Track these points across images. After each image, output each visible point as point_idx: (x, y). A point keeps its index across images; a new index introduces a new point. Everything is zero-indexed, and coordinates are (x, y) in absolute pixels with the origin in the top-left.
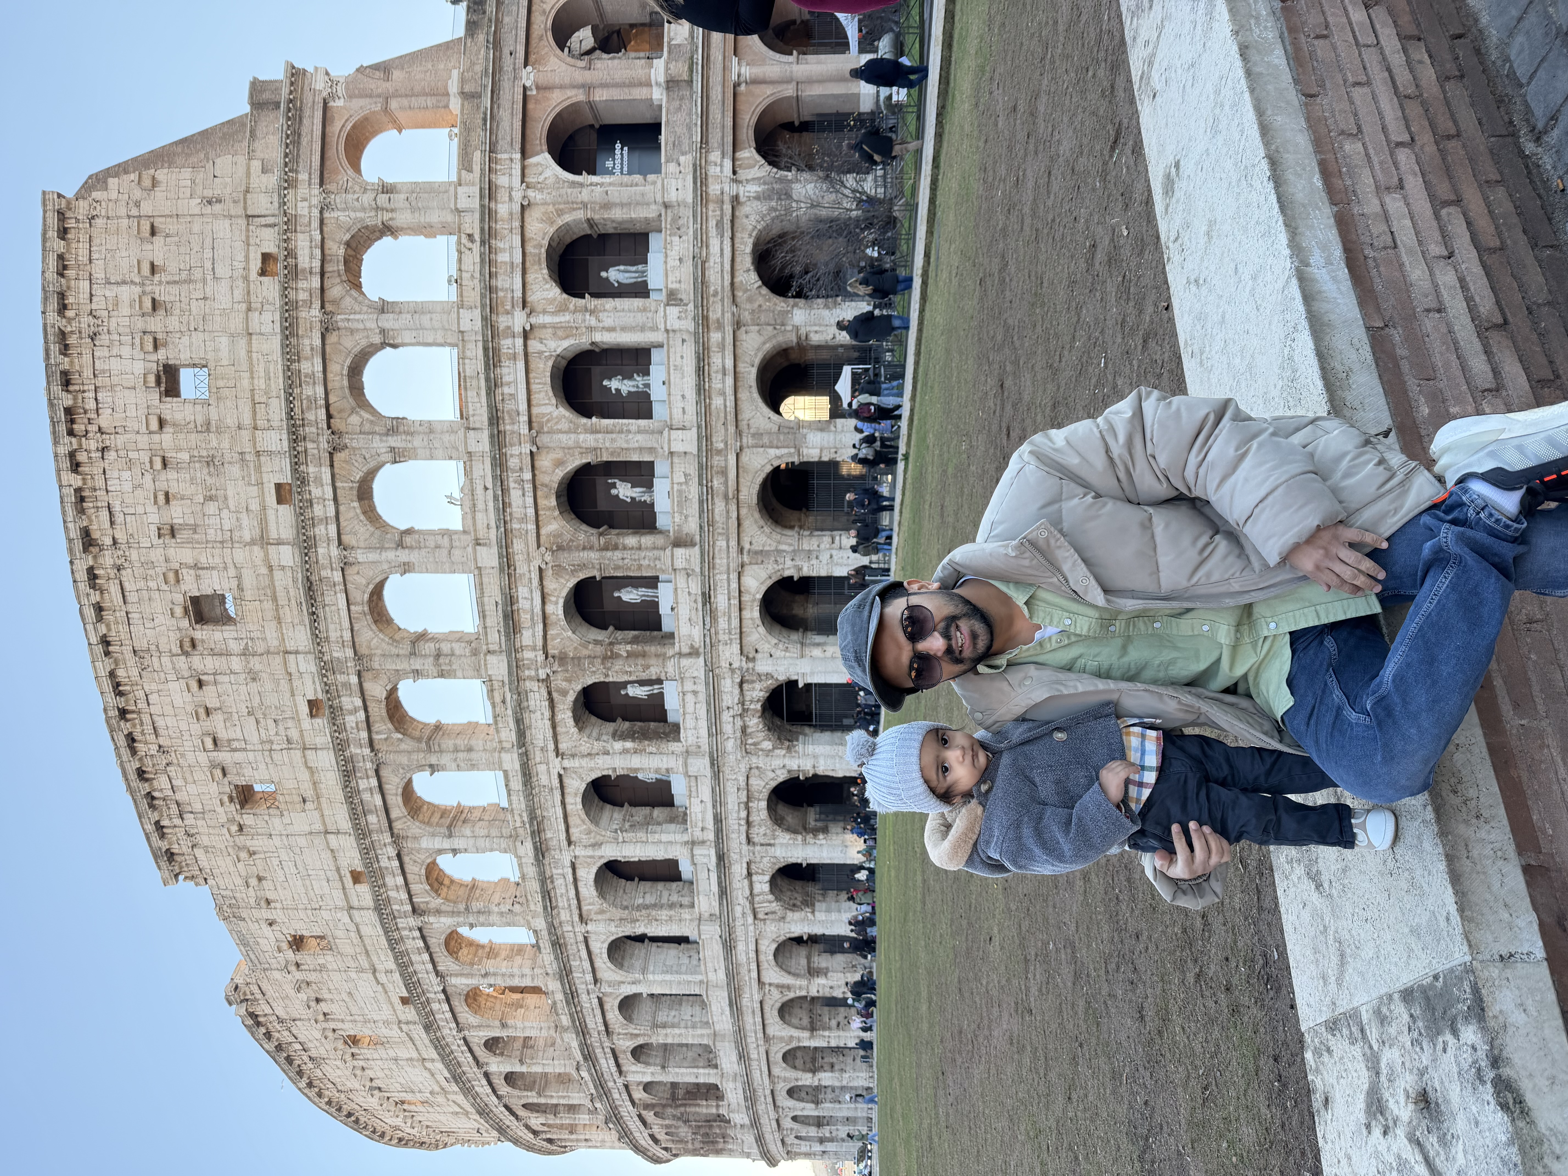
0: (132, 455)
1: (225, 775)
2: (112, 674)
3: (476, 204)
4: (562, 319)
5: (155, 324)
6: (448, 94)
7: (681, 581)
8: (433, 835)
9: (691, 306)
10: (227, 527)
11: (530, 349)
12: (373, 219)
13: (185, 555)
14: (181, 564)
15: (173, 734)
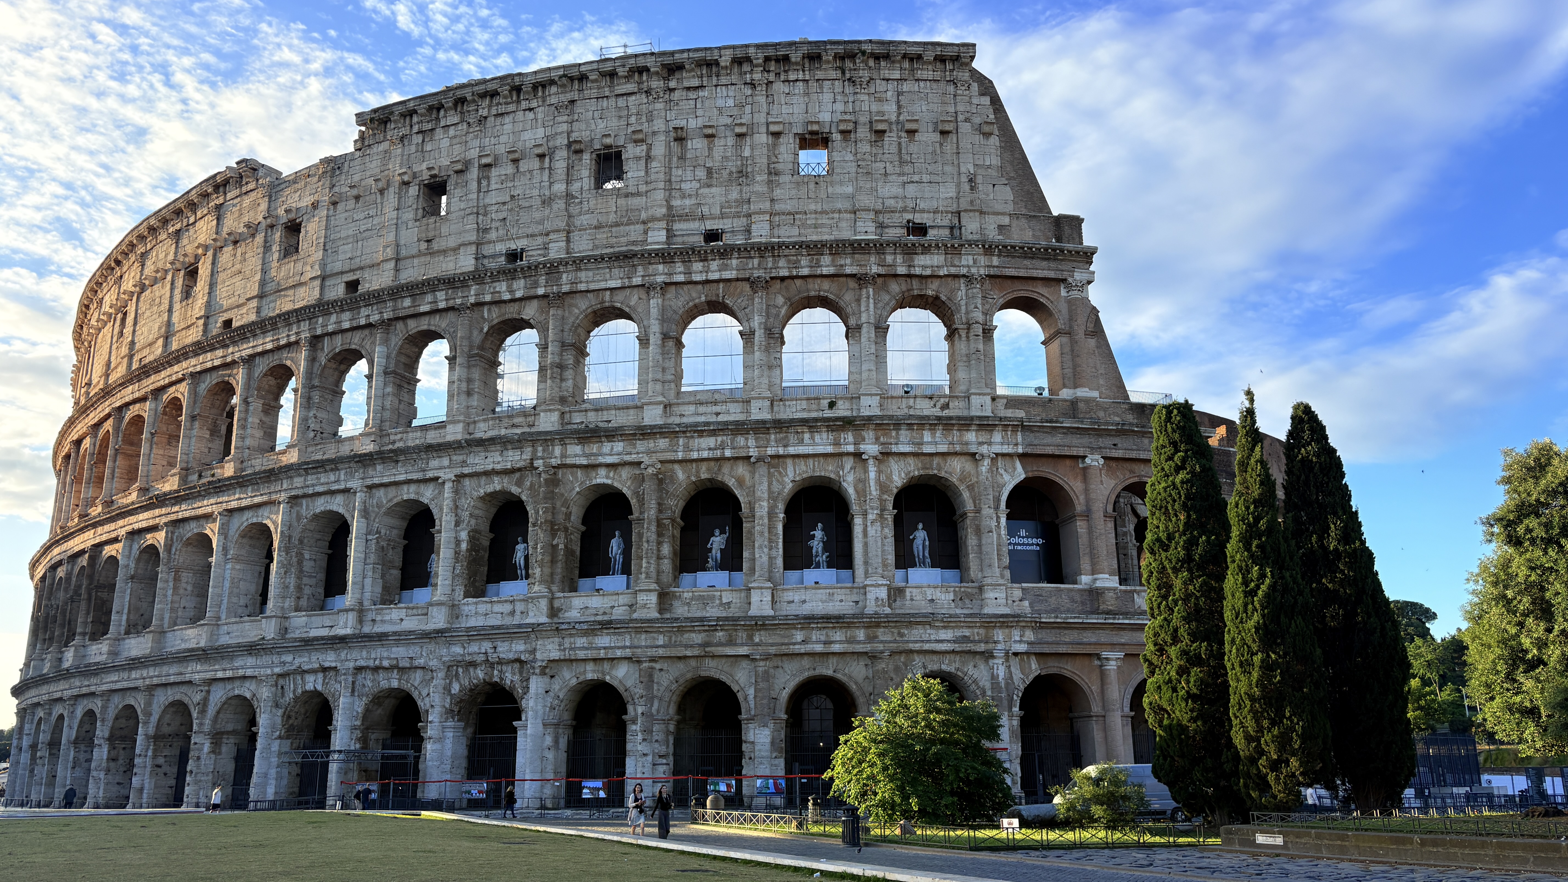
0: (748, 108)
1: (457, 172)
2: (552, 82)
3: (975, 412)
4: (873, 488)
5: (863, 132)
6: (1075, 387)
7: (623, 599)
8: (388, 357)
9: (888, 610)
10: (683, 186)
11: (845, 459)
12: (959, 319)
13: (659, 149)
14: (651, 145)
15: (496, 130)
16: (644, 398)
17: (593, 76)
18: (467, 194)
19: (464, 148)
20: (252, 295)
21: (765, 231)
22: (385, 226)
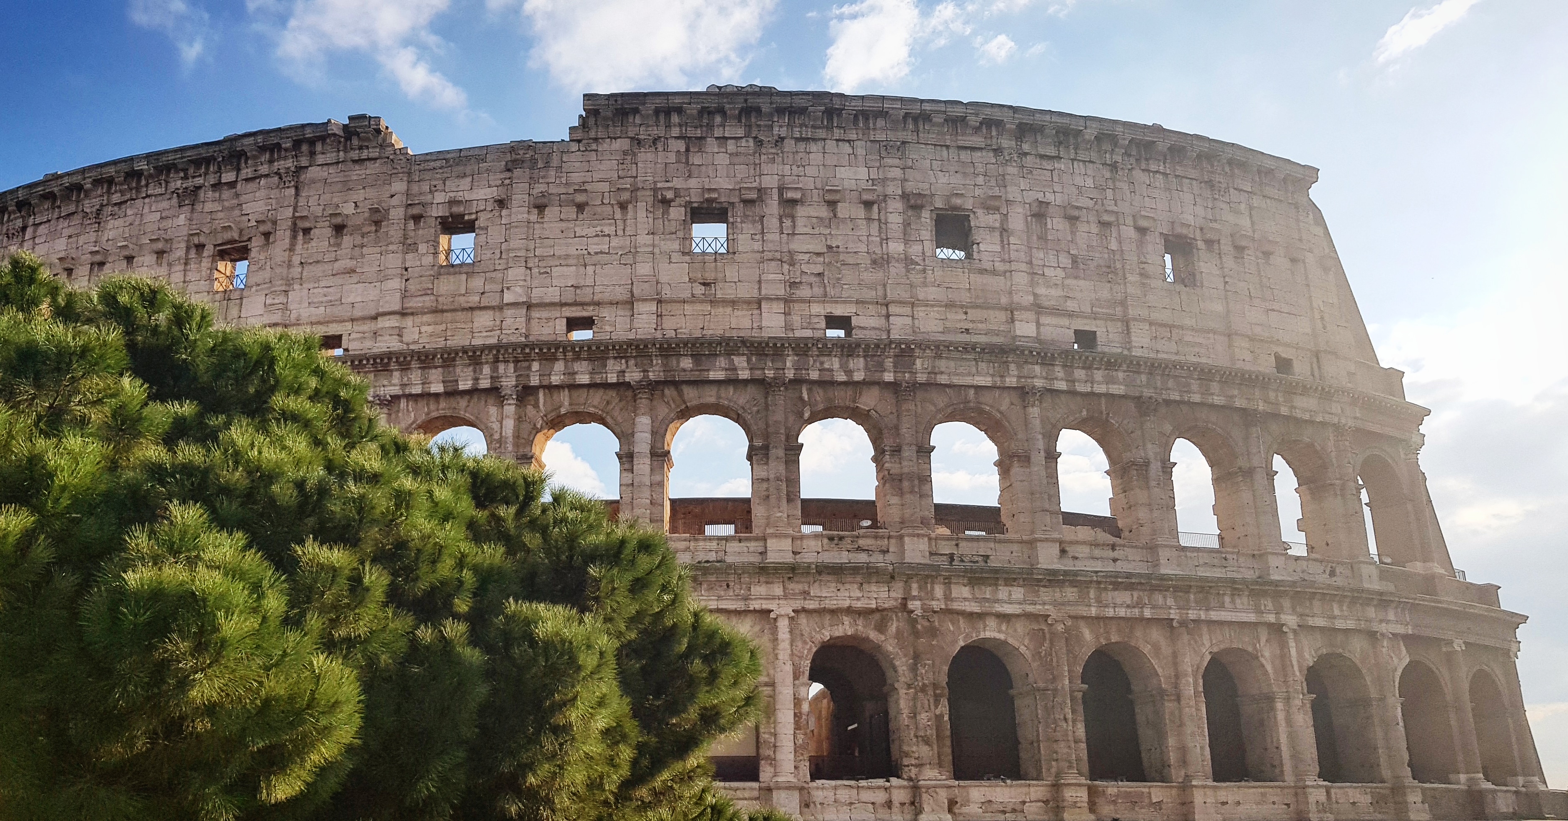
0: (1110, 193)
1: (745, 201)
2: (883, 114)
5: (1226, 246)
6: (1425, 561)
7: (1036, 793)
10: (1047, 271)
11: (1259, 628)
12: (1334, 473)
13: (1017, 223)
14: (1006, 215)
15: (798, 157)
16: (1033, 532)
17: (938, 119)
18: (763, 233)
19: (752, 172)
20: (387, 309)
21: (1146, 341)
22: (633, 252)
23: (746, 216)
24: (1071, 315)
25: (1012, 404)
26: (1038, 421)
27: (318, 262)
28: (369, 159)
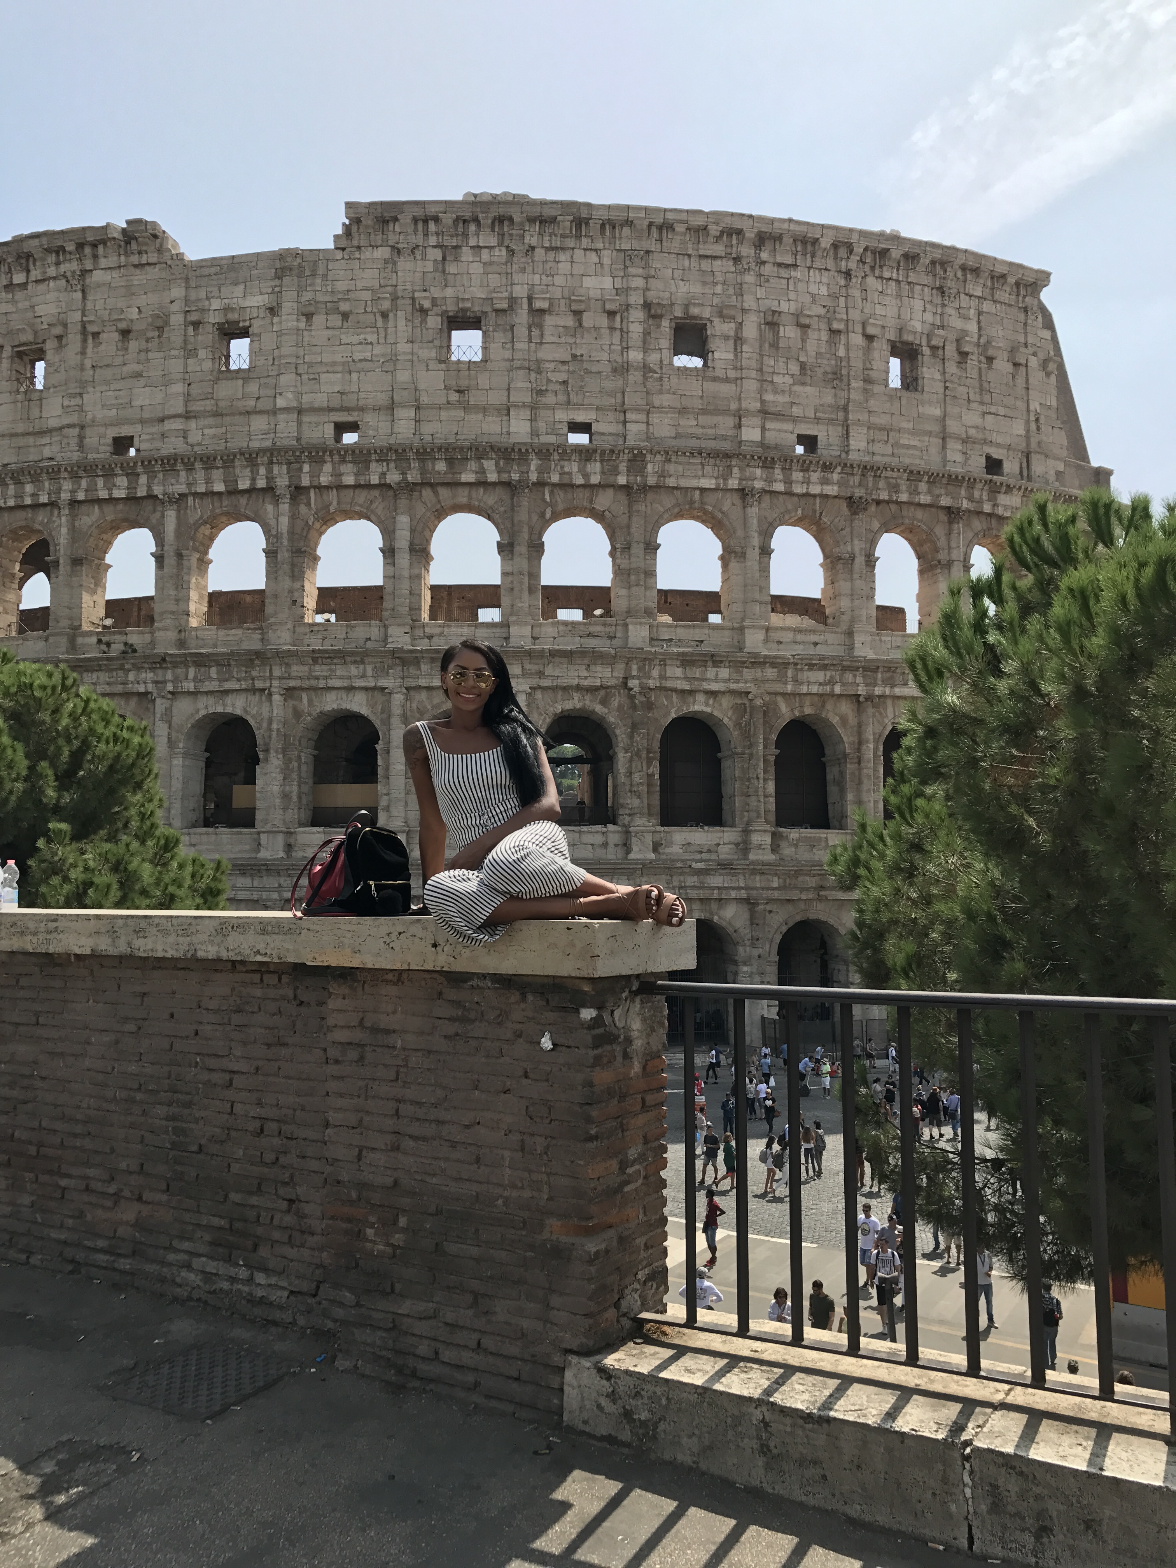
0: (842, 300)
1: (497, 311)
5: (950, 351)
8: (412, 530)
10: (777, 379)
13: (750, 331)
14: (741, 324)
15: (548, 266)
16: (743, 620)
17: (680, 228)
18: (513, 342)
19: (504, 280)
20: (172, 411)
21: (863, 445)
22: (393, 359)
23: (497, 325)
24: (795, 420)
25: (733, 505)
26: (755, 521)
27: (108, 366)
28: (148, 264)
